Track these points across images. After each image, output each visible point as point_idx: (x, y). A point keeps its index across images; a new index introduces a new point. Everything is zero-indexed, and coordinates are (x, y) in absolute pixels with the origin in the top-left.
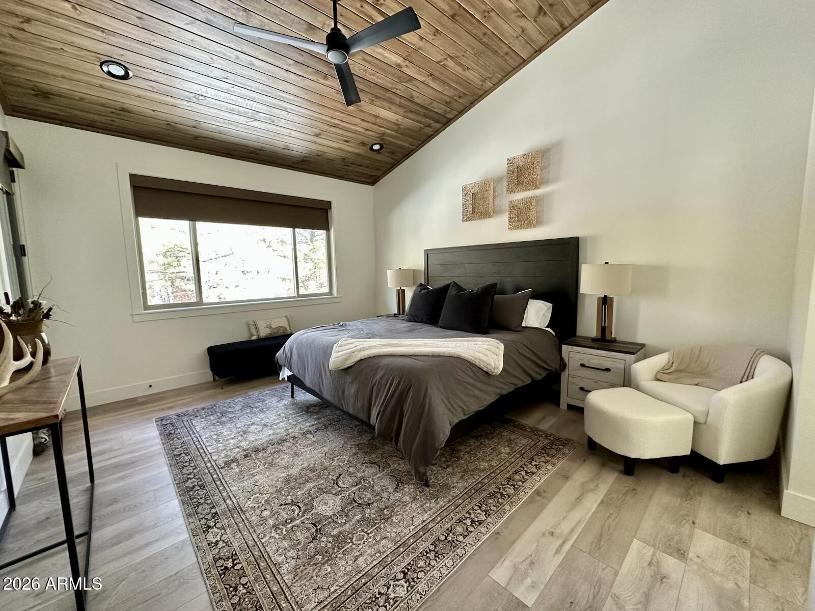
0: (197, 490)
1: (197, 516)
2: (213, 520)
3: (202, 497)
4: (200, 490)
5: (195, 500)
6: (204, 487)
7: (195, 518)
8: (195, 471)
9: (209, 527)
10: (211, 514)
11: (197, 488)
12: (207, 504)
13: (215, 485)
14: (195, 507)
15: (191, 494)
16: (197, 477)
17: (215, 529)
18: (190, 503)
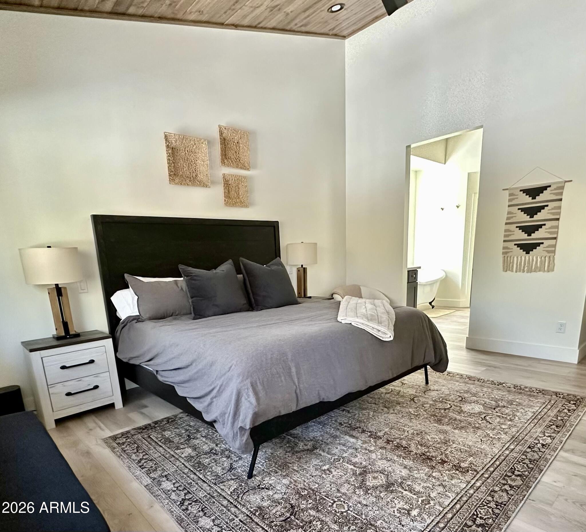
0: (520, 471)
1: (543, 456)
2: (536, 446)
3: (523, 463)
4: (517, 469)
5: (531, 466)
6: (512, 468)
7: (545, 456)
8: (497, 489)
9: (543, 445)
10: (533, 450)
11: (516, 473)
12: (526, 456)
13: (503, 462)
14: (537, 461)
15: (527, 473)
16: (504, 482)
17: (541, 442)
18: (536, 467)
